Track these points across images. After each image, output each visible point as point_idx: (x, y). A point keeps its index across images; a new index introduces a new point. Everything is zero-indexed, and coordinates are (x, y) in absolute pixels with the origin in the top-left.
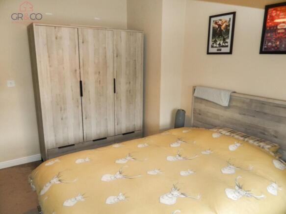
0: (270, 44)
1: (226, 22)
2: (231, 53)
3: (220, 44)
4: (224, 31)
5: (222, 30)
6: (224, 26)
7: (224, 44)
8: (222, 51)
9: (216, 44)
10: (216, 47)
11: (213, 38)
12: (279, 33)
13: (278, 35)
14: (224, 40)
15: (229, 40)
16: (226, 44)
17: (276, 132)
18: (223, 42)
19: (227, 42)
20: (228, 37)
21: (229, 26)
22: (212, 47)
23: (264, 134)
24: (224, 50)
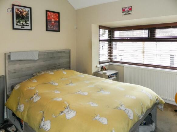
0: (50, 27)
1: (26, 11)
2: (31, 29)
3: (23, 24)
4: (25, 16)
5: (24, 16)
6: (25, 13)
7: (26, 24)
8: (25, 28)
9: (20, 23)
10: (20, 25)
11: (16, 19)
12: (52, 23)
13: (52, 24)
14: (26, 22)
15: (29, 22)
16: (28, 24)
17: (59, 63)
18: (25, 23)
19: (28, 23)
20: (28, 21)
21: (28, 14)
22: (17, 25)
23: (55, 66)
24: (26, 27)
